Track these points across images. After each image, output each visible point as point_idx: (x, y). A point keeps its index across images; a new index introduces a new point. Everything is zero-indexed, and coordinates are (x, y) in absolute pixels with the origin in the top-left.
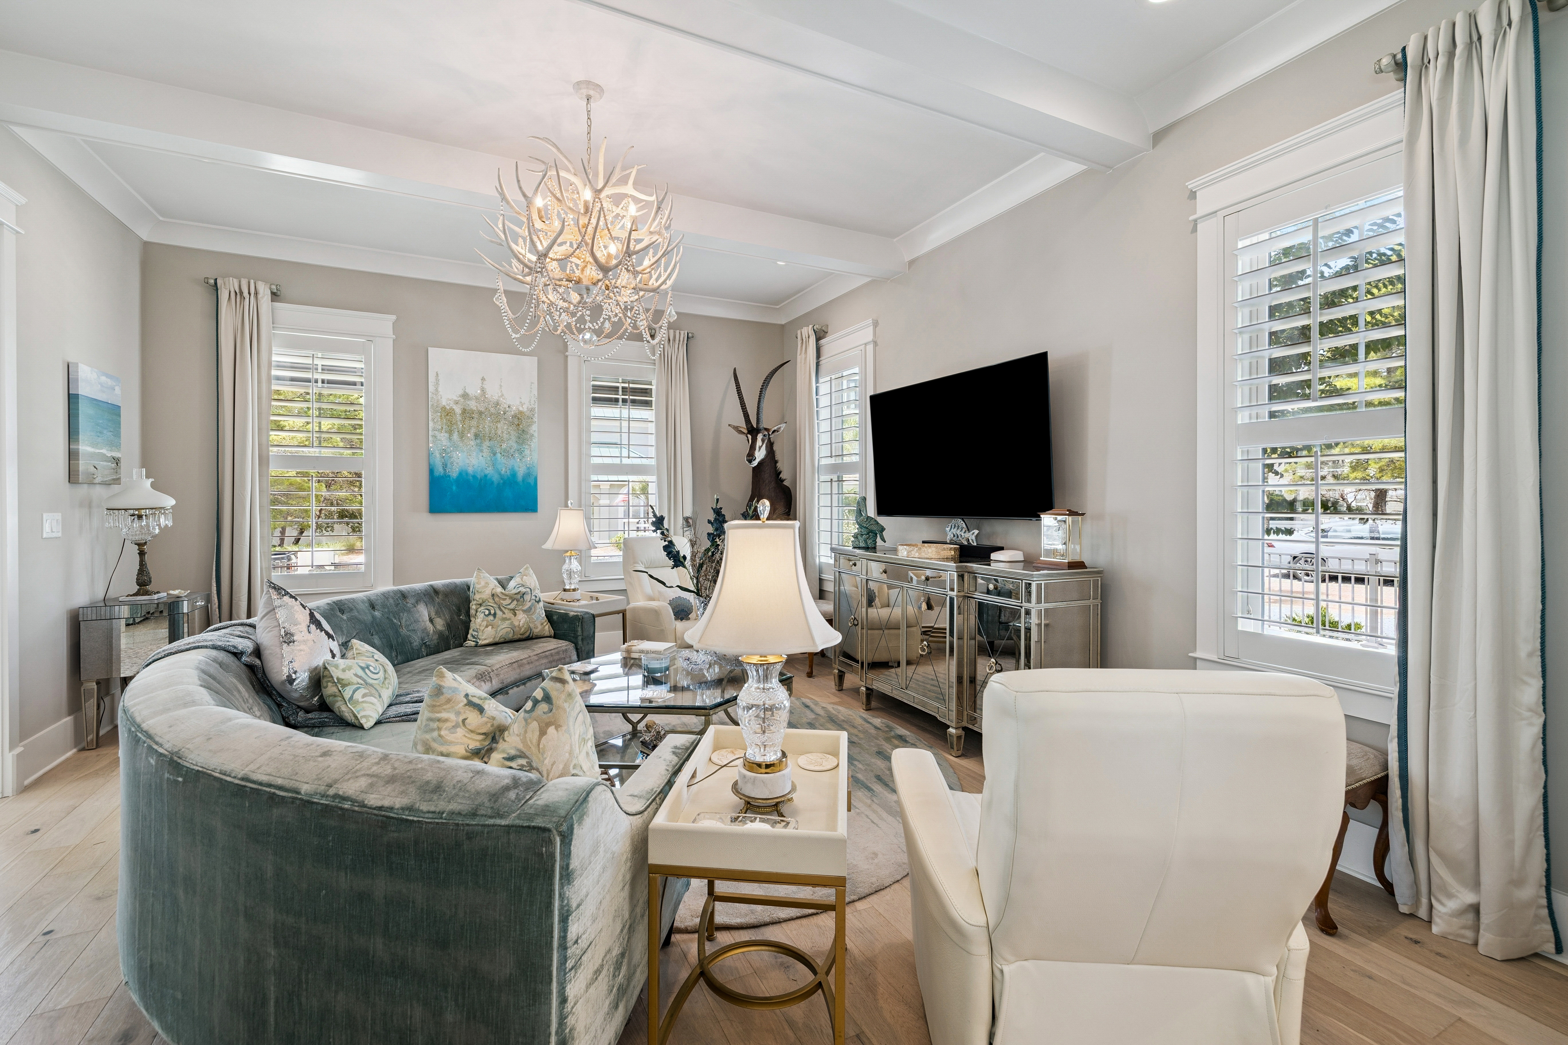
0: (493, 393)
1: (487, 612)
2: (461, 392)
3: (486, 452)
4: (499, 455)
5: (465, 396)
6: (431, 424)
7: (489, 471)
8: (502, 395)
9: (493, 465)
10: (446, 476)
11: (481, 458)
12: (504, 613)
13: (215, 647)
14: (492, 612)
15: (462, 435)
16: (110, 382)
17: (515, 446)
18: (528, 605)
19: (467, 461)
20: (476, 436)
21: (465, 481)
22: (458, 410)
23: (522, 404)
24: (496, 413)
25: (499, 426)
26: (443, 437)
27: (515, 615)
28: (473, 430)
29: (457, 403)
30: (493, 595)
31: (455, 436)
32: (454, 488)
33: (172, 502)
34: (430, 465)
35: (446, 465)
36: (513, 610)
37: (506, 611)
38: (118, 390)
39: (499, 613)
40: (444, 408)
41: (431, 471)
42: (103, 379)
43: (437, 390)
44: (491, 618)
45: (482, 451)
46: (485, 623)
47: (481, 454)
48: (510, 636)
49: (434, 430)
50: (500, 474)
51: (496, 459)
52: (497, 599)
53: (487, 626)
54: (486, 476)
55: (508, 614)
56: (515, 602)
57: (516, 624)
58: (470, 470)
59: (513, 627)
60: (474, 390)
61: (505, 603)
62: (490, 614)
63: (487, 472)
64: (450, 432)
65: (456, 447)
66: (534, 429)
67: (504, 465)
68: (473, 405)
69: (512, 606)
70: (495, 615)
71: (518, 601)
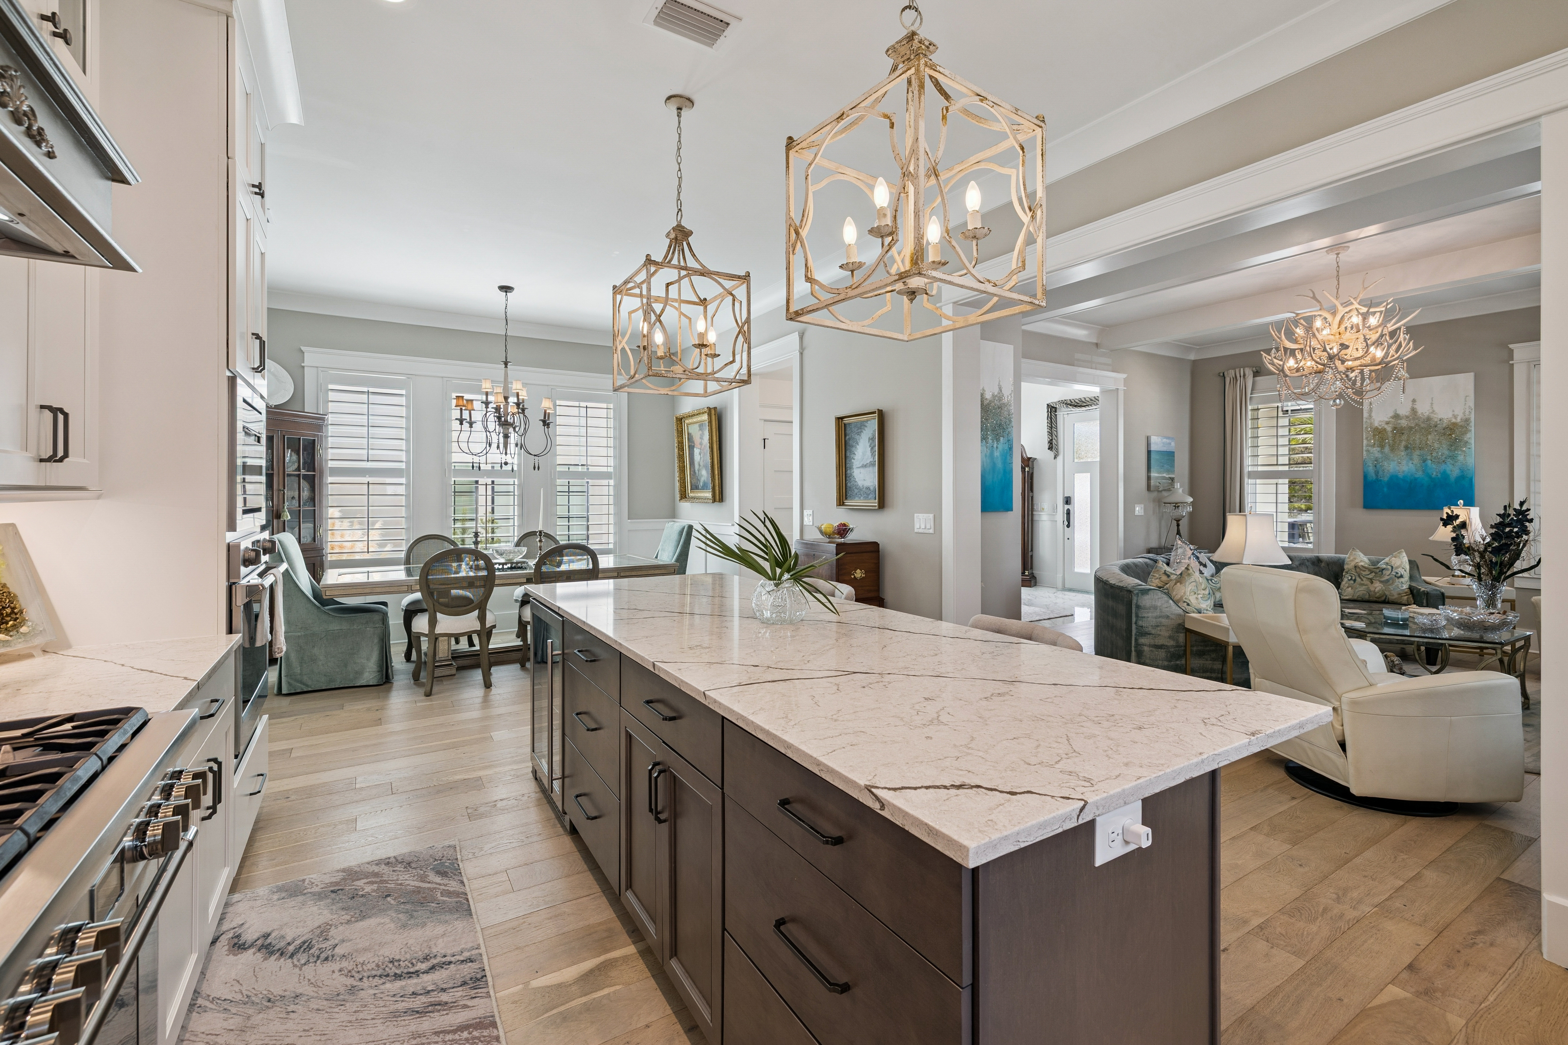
0: (1423, 409)
1: (1350, 578)
2: (1392, 414)
3: (1416, 460)
4: (1430, 462)
5: (1396, 416)
6: (1365, 442)
7: (1419, 474)
8: (1434, 411)
9: (1424, 471)
10: (1378, 480)
11: (1410, 465)
12: (1362, 580)
13: (1149, 559)
14: (1354, 578)
15: (1393, 449)
16: (1168, 441)
17: (1447, 452)
18: (1386, 578)
19: (1398, 468)
20: (1406, 448)
21: (1395, 482)
22: (1389, 428)
23: (1455, 417)
24: (1427, 426)
25: (1429, 437)
26: (1376, 451)
27: (1372, 583)
28: (1403, 443)
29: (1387, 423)
30: (1355, 567)
31: (1387, 449)
32: (1385, 490)
33: (1191, 500)
34: (1364, 472)
35: (1378, 472)
36: (1371, 579)
37: (1364, 579)
38: (1173, 444)
39: (1358, 580)
40: (1377, 428)
41: (1365, 477)
42: (1165, 440)
43: (1370, 416)
44: (1352, 582)
45: (1411, 459)
46: (1347, 585)
47: (1411, 462)
48: (1367, 597)
49: (1367, 446)
50: (1430, 477)
51: (1426, 465)
52: (1358, 570)
53: (1348, 587)
54: (1416, 479)
55: (1366, 582)
56: (1373, 574)
57: (1372, 589)
58: (1401, 475)
59: (1369, 591)
60: (1404, 411)
61: (1364, 573)
62: (1351, 579)
63: (1417, 476)
64: (1382, 446)
65: (1387, 458)
66: (1471, 437)
67: (1434, 469)
68: (1404, 423)
69: (1370, 576)
70: (1355, 581)
71: (1376, 573)
